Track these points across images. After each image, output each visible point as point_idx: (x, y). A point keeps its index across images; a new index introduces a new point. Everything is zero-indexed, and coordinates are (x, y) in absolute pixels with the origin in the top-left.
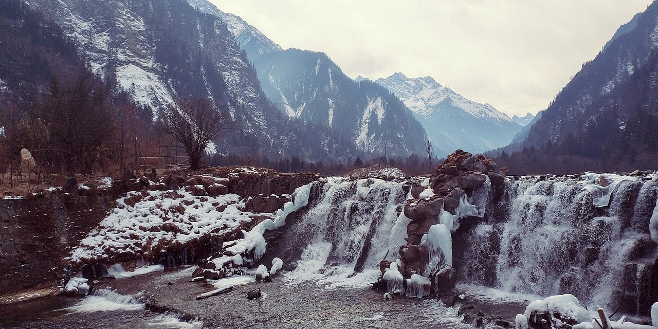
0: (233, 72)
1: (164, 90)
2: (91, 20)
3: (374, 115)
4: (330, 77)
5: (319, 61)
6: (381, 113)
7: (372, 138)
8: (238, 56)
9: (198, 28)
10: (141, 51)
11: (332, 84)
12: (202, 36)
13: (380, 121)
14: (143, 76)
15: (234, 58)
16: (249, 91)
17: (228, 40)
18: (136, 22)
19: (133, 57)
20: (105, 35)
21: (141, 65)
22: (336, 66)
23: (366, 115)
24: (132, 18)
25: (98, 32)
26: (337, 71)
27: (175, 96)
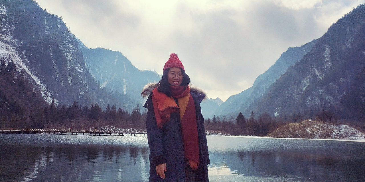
4: (125, 66)
5: (117, 56)
8: (72, 44)
9: (45, 22)
11: (126, 70)
15: (69, 45)
16: (78, 67)
17: (66, 33)
22: (128, 60)
27: (27, 64)
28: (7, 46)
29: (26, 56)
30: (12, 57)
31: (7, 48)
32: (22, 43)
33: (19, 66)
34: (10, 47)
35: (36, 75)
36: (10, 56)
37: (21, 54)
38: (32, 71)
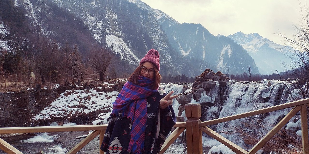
0: (156, 36)
1: (126, 46)
2: (95, 16)
3: (226, 53)
4: (204, 35)
5: (198, 28)
6: (230, 52)
7: (225, 64)
8: (159, 28)
9: (141, 17)
10: (116, 29)
11: (204, 39)
12: (142, 20)
13: (229, 56)
14: (117, 40)
15: (157, 29)
16: (163, 44)
17: (154, 21)
18: (114, 16)
19: (112, 31)
20: (101, 22)
21: (116, 35)
22: (207, 30)
23: (222, 53)
24: (112, 14)
25: (98, 21)
26: (207, 32)
27: (131, 48)
28: (119, 38)
29: (130, 43)
30: (122, 45)
31: (119, 40)
32: (127, 35)
33: (126, 50)
34: (121, 39)
35: (136, 55)
36: (121, 45)
37: (127, 42)
38: (133, 52)
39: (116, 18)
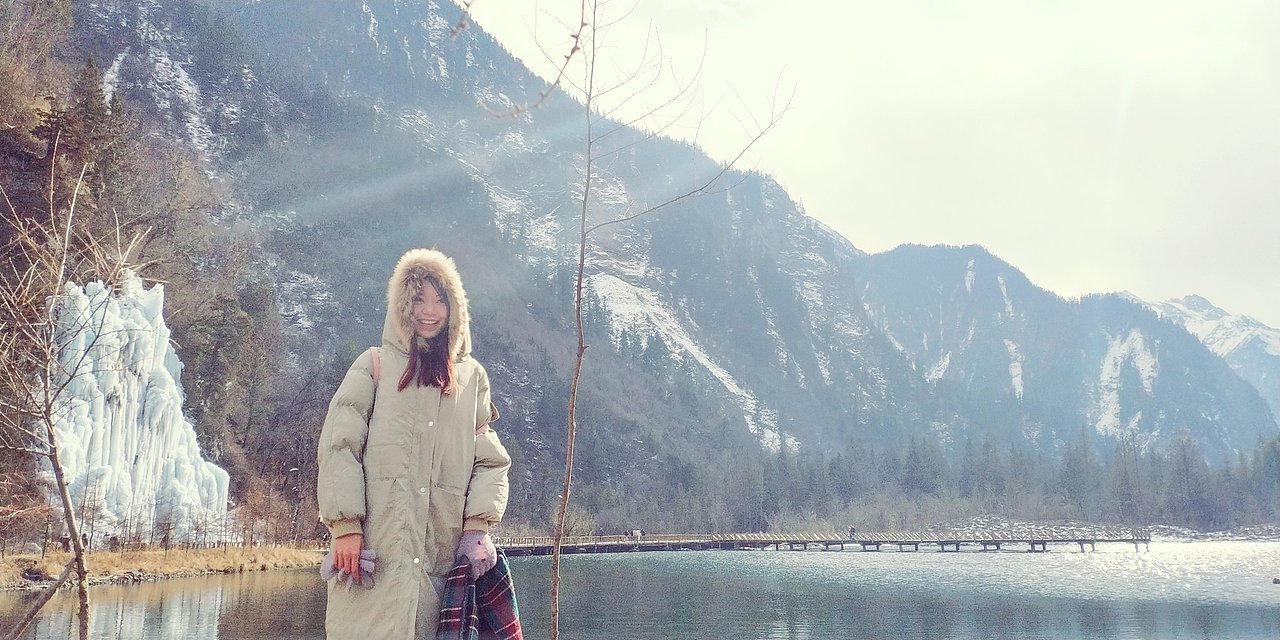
0: (807, 285)
1: (673, 323)
2: (523, 193)
3: (1128, 370)
4: (1005, 294)
5: (971, 263)
6: (1146, 365)
7: (1133, 424)
8: (815, 251)
9: (729, 200)
10: (621, 246)
11: (1010, 308)
12: (737, 215)
13: (1147, 384)
14: (629, 295)
15: (807, 255)
16: (844, 322)
17: (791, 220)
18: (610, 189)
19: (605, 257)
20: (549, 220)
21: (622, 273)
22: (1014, 270)
23: (1108, 372)
24: (602, 180)
25: (536, 215)
26: (1017, 278)
27: (696, 333)
28: (639, 290)
29: (690, 311)
30: (654, 320)
31: (640, 298)
32: (674, 275)
33: (674, 344)
34: (645, 292)
35: (723, 365)
36: (648, 319)
37: (675, 307)
38: (711, 353)
39: (620, 197)
